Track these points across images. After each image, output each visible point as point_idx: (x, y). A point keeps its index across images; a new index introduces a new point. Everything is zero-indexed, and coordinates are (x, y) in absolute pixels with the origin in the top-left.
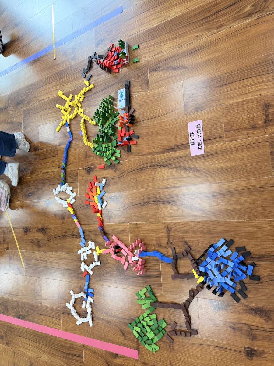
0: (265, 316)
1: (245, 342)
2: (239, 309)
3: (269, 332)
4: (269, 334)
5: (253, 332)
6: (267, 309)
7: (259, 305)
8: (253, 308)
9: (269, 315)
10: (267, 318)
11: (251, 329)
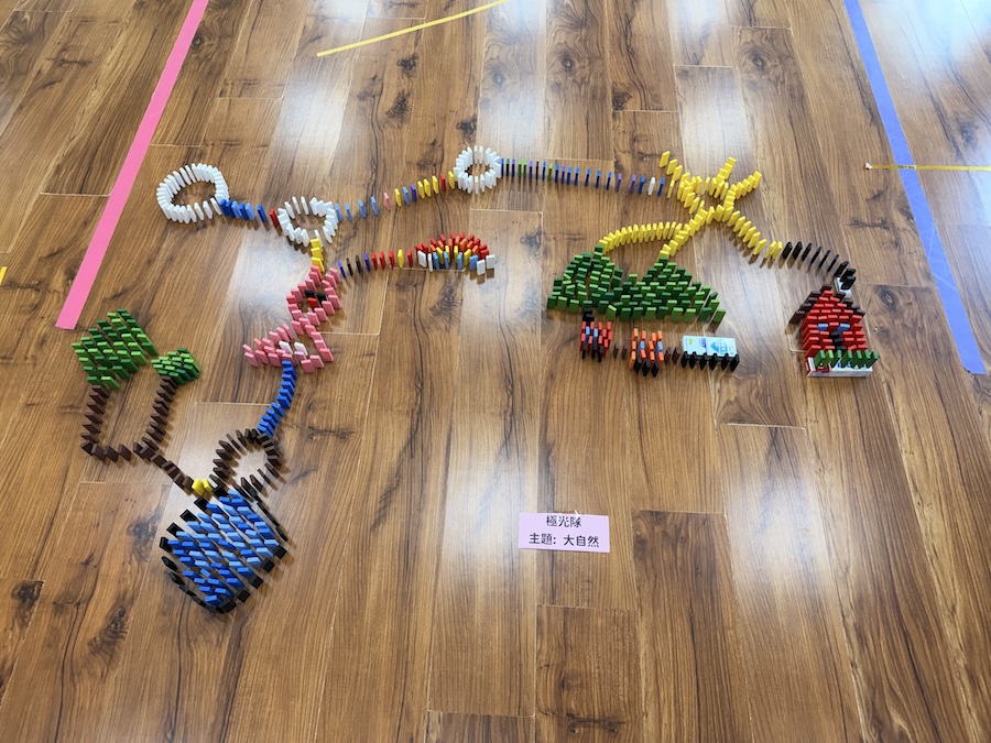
0: (103, 641)
1: (53, 583)
7: (128, 631)
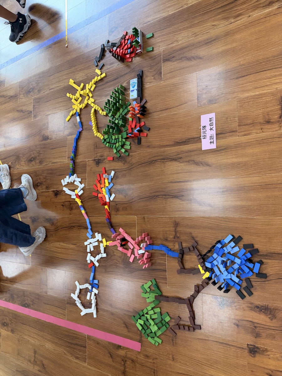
0: (270, 314)
1: (248, 339)
2: (244, 306)
3: (273, 330)
4: (273, 333)
5: (257, 330)
6: (273, 308)
7: (264, 303)
8: (258, 306)
9: (274, 313)
10: (272, 317)
11: (255, 327)
